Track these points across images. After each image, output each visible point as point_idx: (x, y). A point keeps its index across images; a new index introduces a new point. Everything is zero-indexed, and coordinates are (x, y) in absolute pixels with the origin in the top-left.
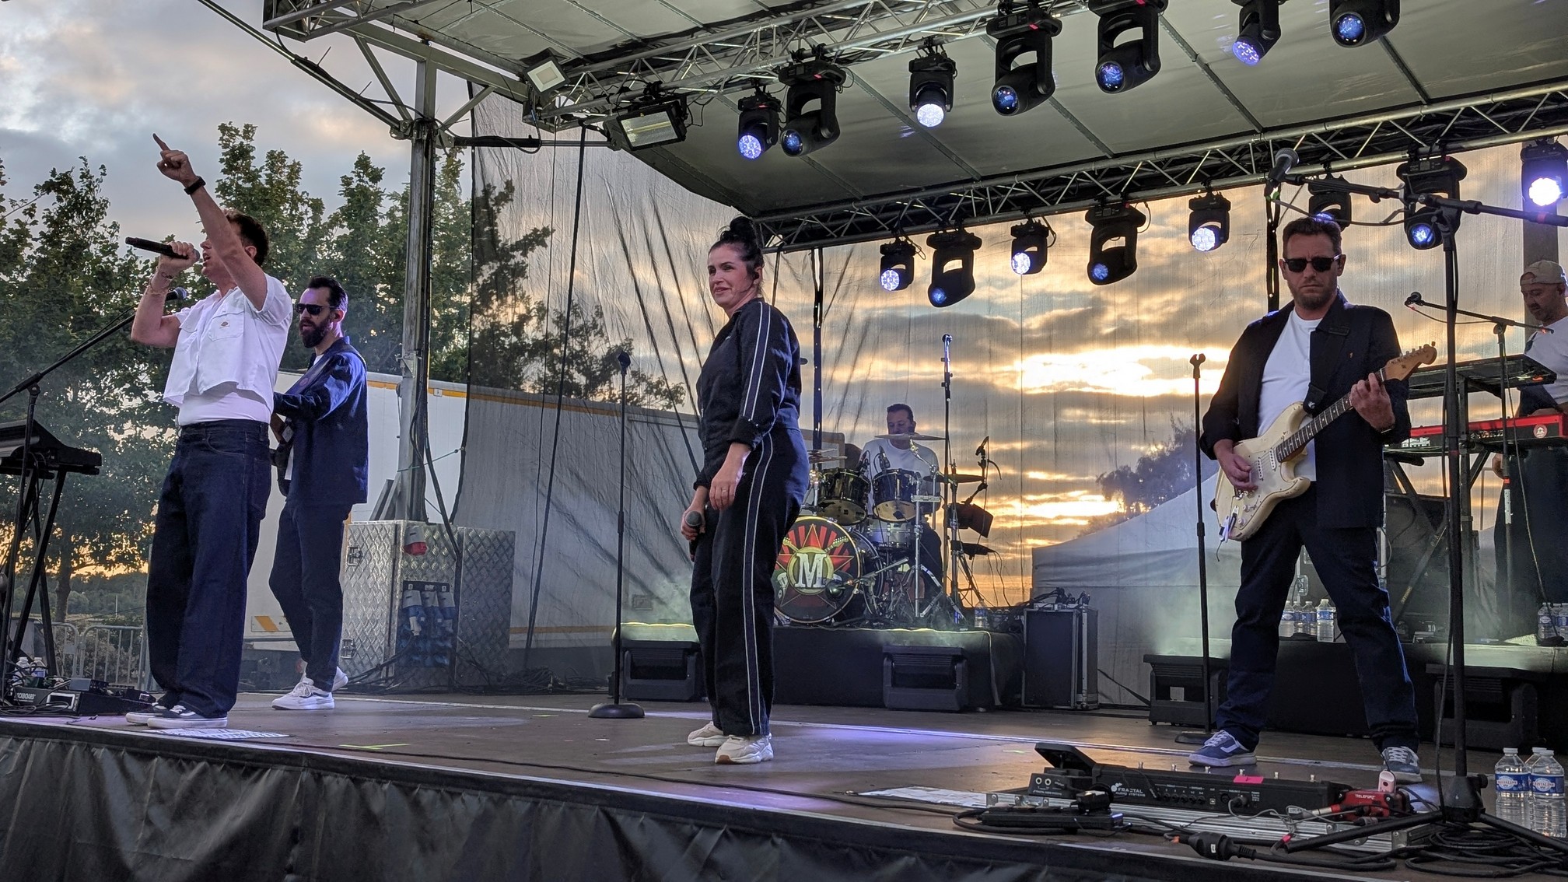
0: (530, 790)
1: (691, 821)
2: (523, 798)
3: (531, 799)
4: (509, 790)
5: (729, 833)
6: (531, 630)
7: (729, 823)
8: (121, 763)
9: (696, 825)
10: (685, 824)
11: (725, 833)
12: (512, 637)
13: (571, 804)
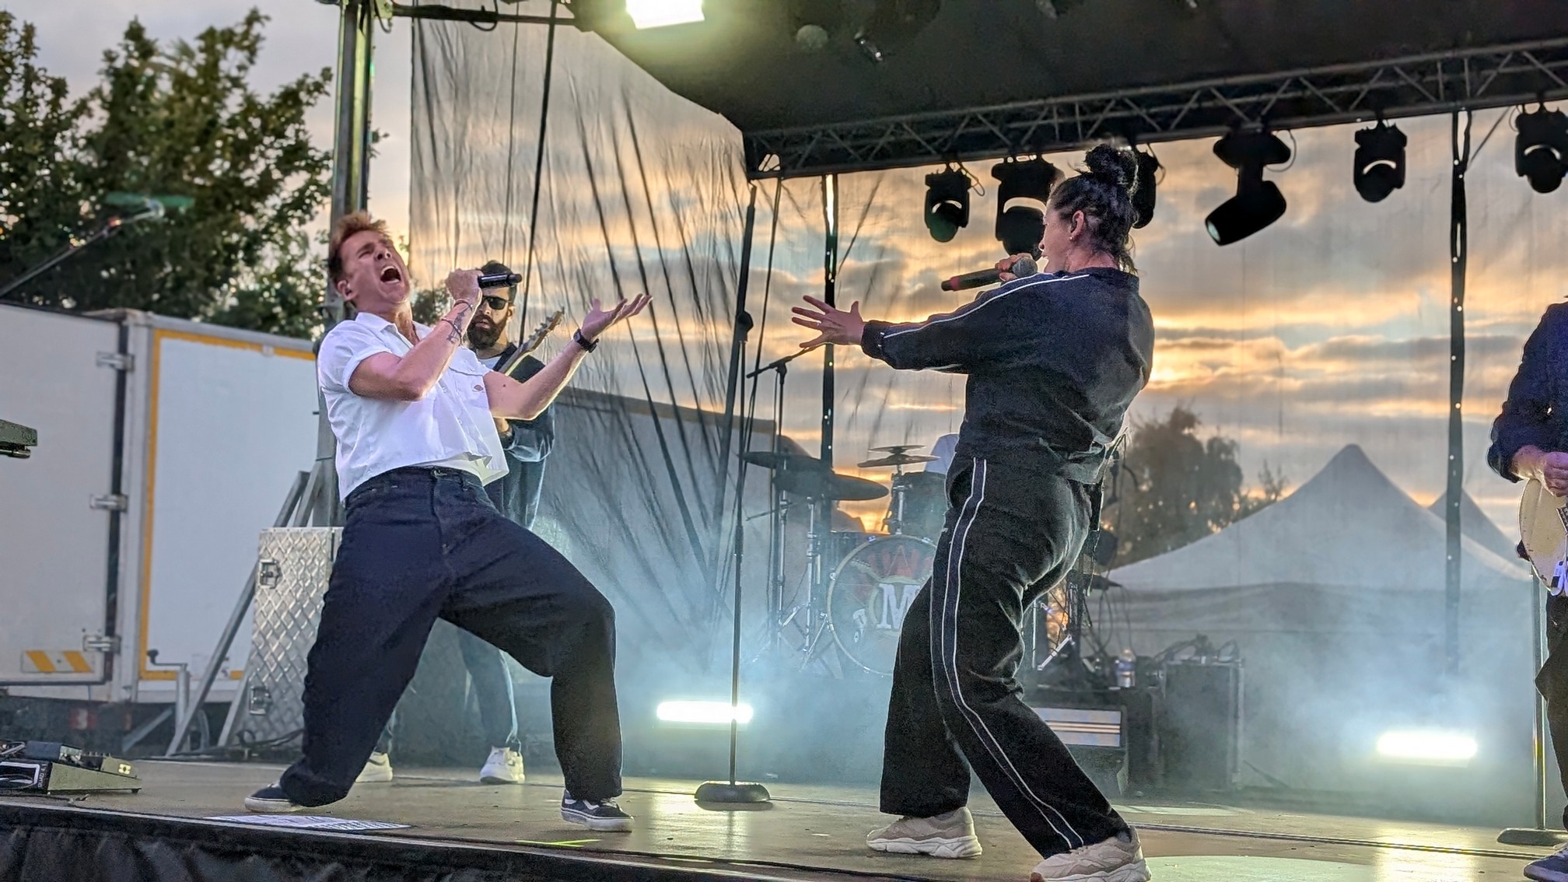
8: (190, 865)
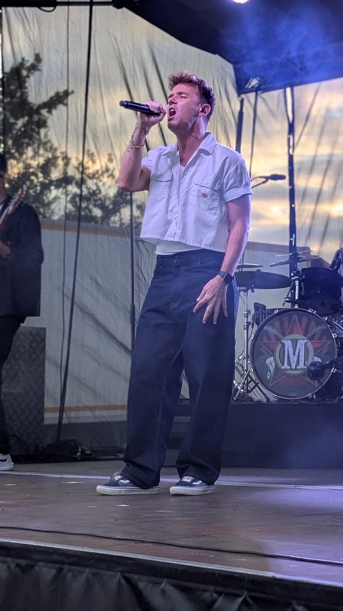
0: (55, 557)
1: (211, 588)
2: (49, 565)
3: (57, 566)
4: (36, 557)
5: (249, 600)
6: (62, 409)
7: (248, 590)
9: (216, 592)
10: (205, 591)
11: (245, 600)
12: (47, 415)
13: (95, 570)
